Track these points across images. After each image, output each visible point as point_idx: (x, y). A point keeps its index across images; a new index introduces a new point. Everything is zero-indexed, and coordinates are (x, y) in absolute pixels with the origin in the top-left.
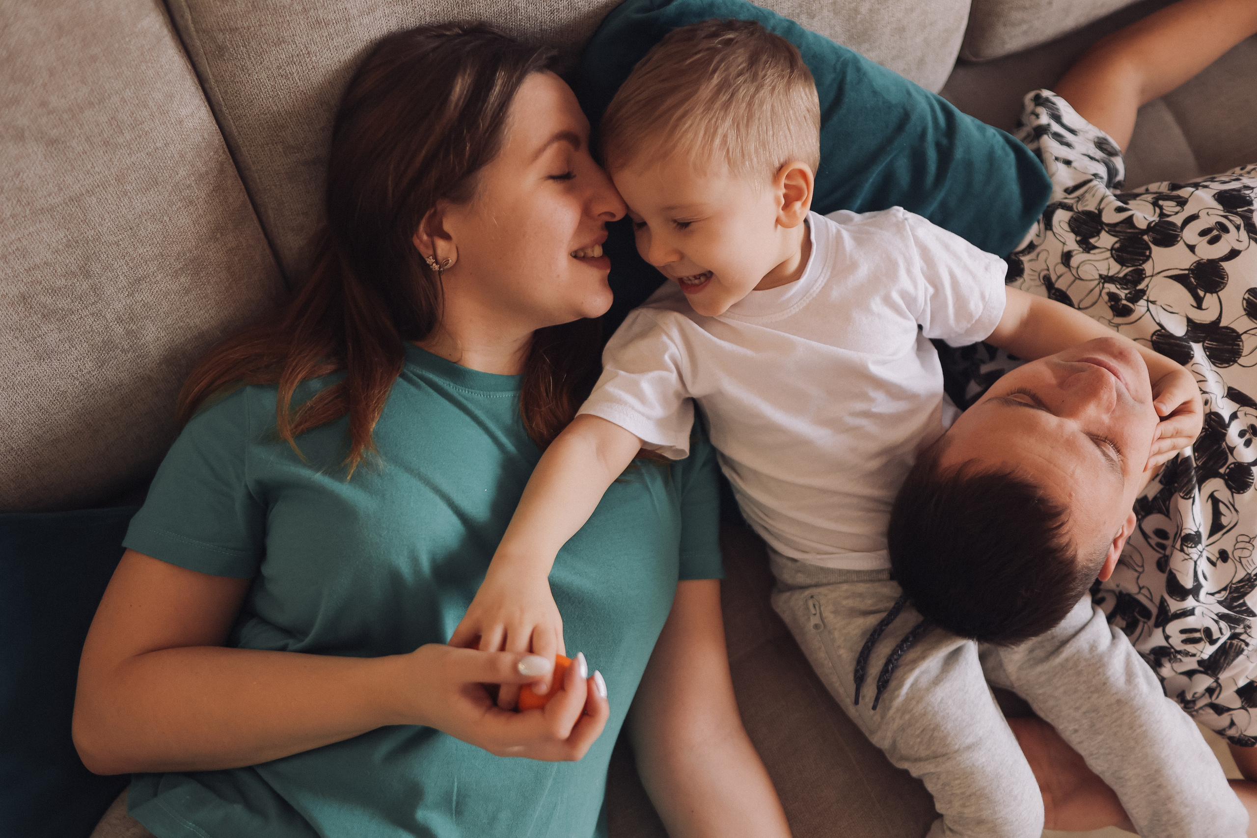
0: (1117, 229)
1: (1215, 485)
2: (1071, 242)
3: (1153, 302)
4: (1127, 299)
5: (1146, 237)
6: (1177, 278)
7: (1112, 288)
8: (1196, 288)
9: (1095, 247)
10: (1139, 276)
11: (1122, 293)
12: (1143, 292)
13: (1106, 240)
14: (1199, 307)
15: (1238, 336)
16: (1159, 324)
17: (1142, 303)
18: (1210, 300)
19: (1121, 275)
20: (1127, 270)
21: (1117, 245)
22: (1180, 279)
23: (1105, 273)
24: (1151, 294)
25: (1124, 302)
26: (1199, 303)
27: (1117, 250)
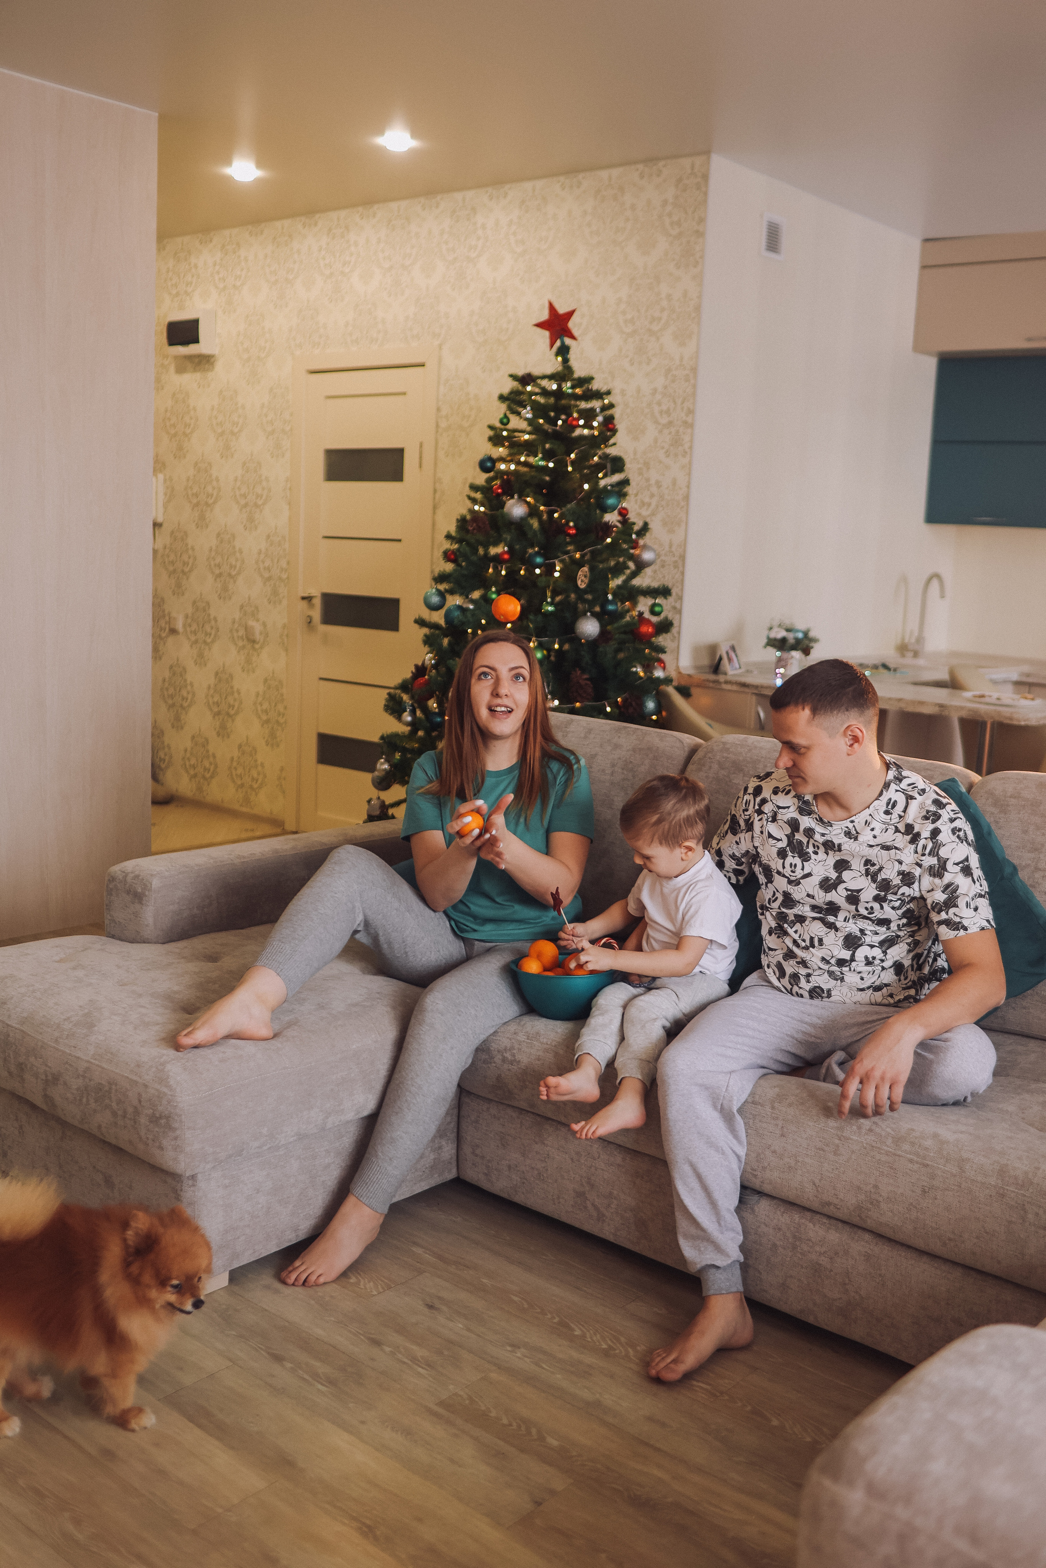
0: (896, 888)
1: (783, 844)
2: (904, 868)
3: (861, 876)
4: (869, 868)
5: (883, 893)
6: (861, 890)
7: (877, 867)
8: (852, 892)
9: (898, 876)
10: (874, 880)
11: (872, 869)
12: (867, 876)
13: (897, 881)
14: (846, 889)
15: (826, 893)
16: (852, 870)
17: (864, 872)
18: (845, 893)
19: (879, 875)
20: (879, 879)
21: (891, 883)
22: (859, 891)
23: (884, 870)
24: (864, 878)
25: (869, 867)
26: (847, 890)
27: (890, 882)
